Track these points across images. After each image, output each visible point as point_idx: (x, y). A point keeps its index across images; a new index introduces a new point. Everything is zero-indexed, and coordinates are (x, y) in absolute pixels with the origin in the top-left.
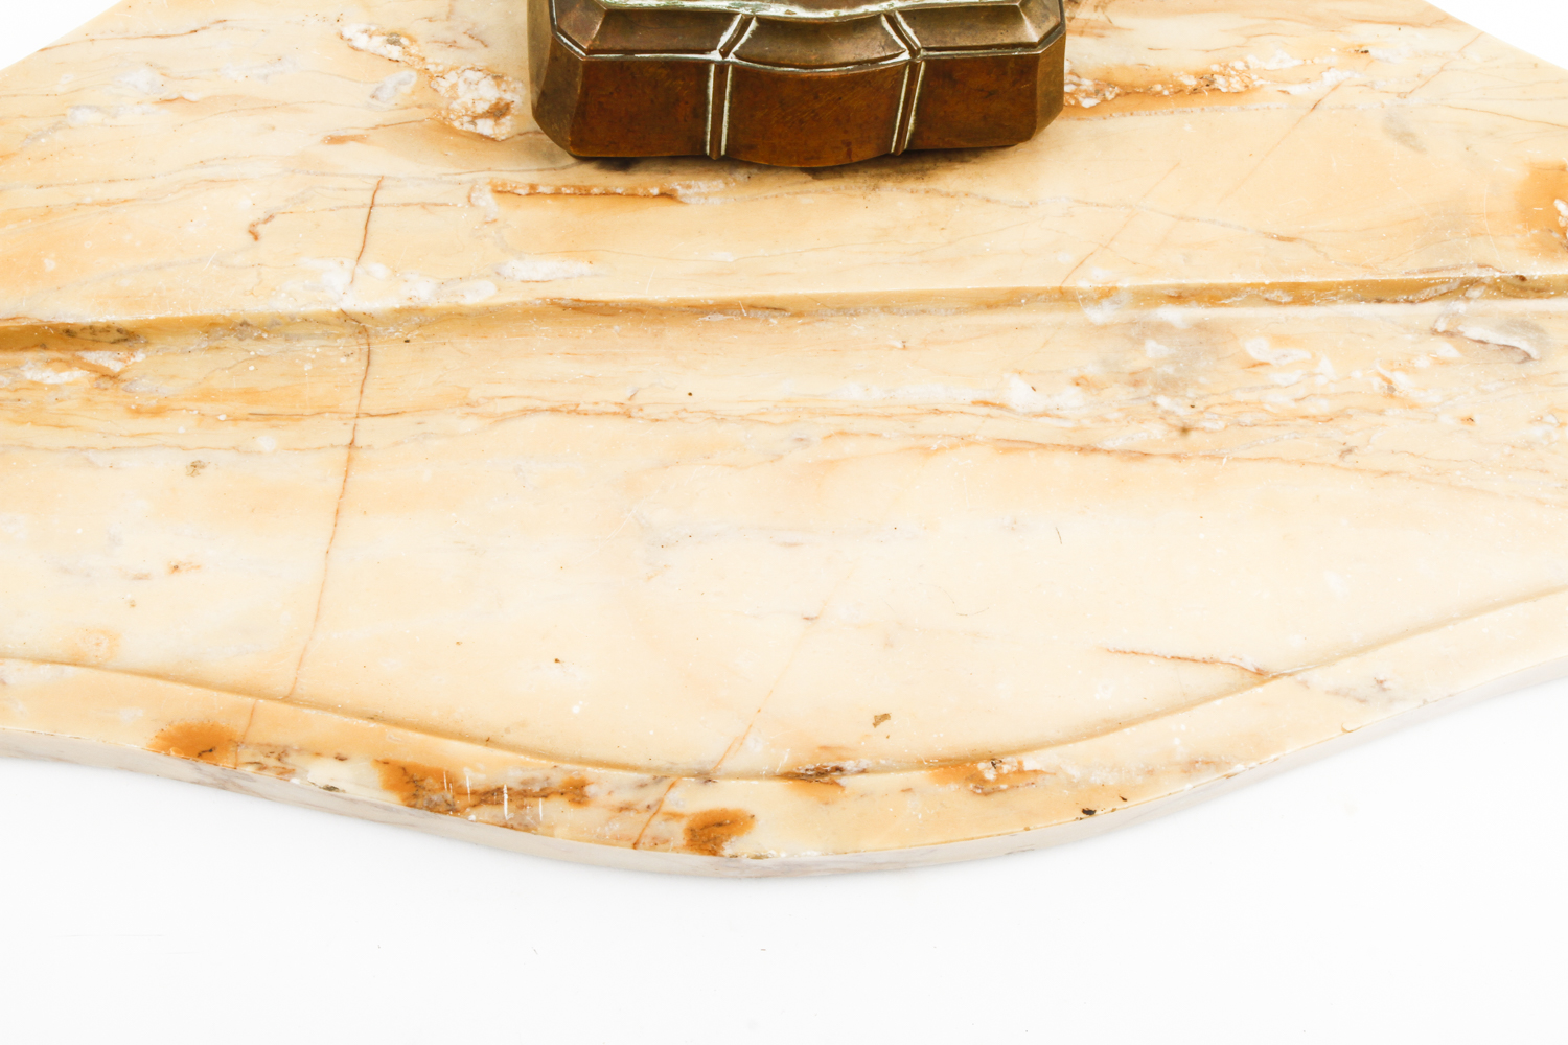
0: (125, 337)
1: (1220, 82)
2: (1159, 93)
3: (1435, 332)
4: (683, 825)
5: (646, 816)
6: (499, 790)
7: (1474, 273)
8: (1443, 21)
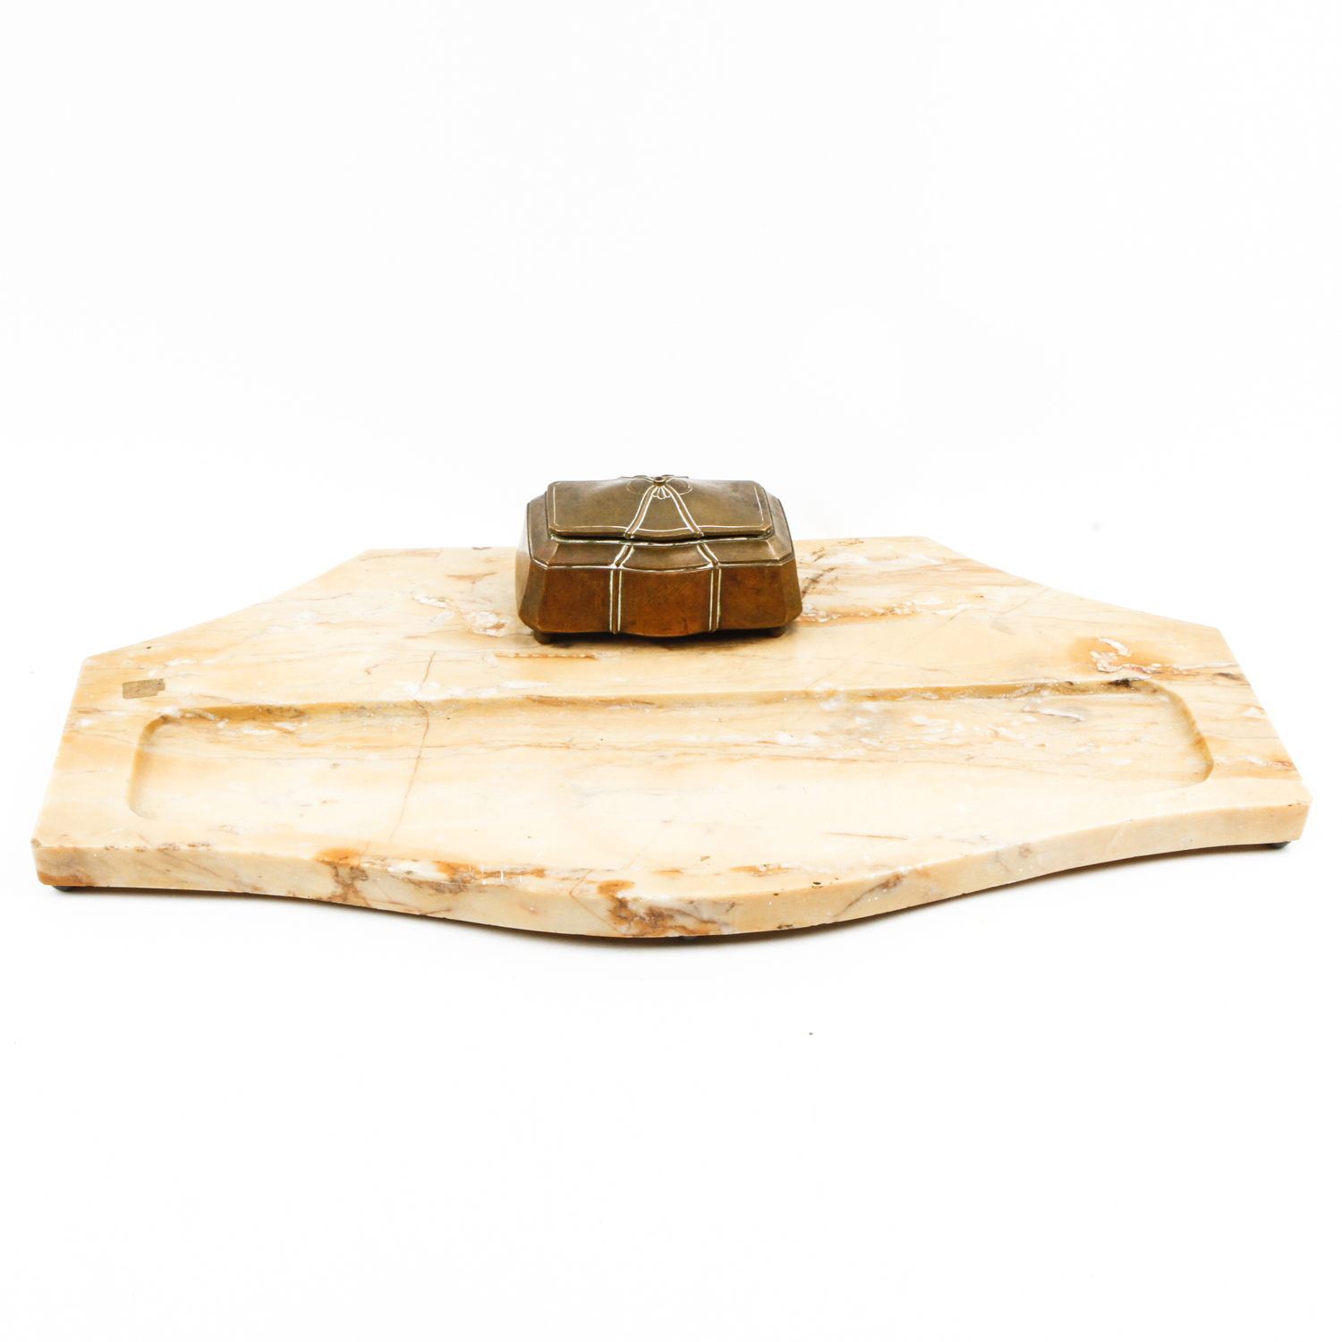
0: (298, 714)
1: (898, 611)
2: (863, 616)
3: (1023, 712)
4: (597, 885)
5: (577, 882)
6: (499, 872)
7: (1042, 681)
8: (1027, 583)
